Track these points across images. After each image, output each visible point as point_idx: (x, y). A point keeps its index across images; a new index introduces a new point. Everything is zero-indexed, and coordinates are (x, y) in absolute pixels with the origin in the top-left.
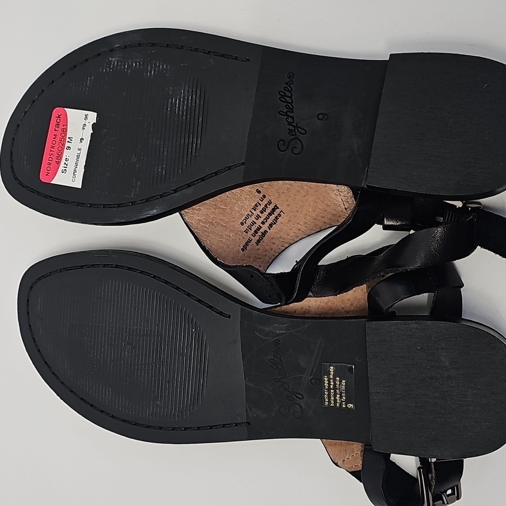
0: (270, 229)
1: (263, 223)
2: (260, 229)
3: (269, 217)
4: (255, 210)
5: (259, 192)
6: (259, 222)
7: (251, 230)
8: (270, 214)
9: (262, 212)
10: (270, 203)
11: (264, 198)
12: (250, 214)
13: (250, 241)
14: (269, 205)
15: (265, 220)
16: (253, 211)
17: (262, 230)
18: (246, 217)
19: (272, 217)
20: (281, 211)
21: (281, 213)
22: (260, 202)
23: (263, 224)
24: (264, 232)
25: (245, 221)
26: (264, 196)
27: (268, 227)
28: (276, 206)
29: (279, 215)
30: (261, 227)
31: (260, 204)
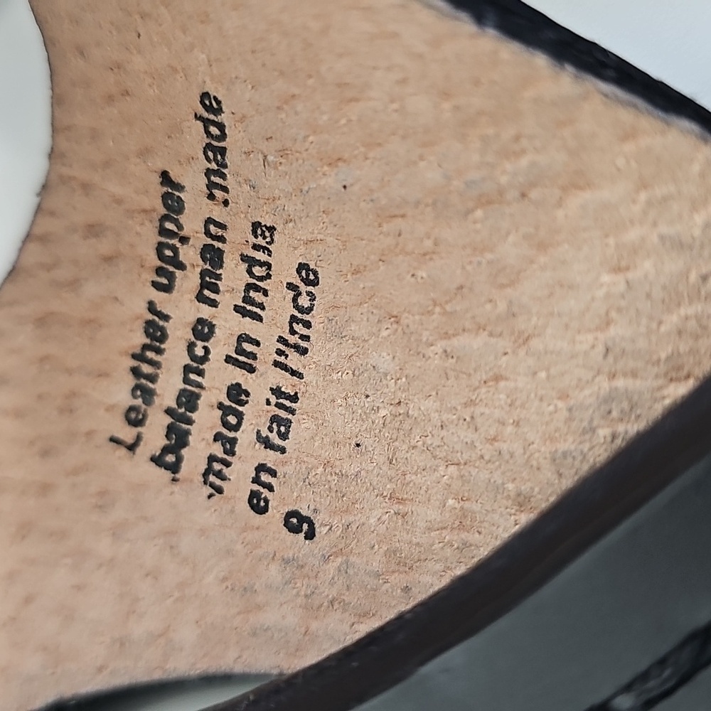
0: (152, 307)
1: (203, 330)
2: (204, 285)
3: (186, 380)
4: (277, 392)
5: (298, 523)
6: (228, 325)
7: (244, 258)
8: (189, 400)
9: (237, 393)
10: (214, 473)
11: (254, 495)
12: (293, 360)
13: (215, 185)
14: (212, 459)
15: (199, 352)
16: (287, 383)
17: (188, 281)
18: (308, 325)
19: (169, 387)
20: (132, 448)
21: (128, 434)
22: (270, 458)
23: (200, 321)
24: (171, 277)
25: (304, 301)
26: (258, 505)
27: (166, 318)
28: (174, 468)
29: (135, 418)
30: (201, 298)
31: (268, 444)
